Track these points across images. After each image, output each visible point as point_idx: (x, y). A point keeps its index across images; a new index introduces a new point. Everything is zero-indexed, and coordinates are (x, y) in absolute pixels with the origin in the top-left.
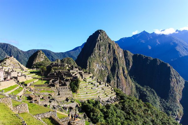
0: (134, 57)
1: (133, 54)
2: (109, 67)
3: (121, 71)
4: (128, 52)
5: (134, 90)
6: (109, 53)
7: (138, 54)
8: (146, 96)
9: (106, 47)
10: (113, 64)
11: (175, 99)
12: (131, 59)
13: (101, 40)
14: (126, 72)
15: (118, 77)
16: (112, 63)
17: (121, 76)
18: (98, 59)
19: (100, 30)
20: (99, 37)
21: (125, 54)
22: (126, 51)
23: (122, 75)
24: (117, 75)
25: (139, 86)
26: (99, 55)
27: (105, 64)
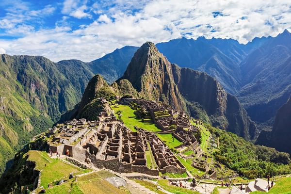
0: (183, 71)
1: (180, 68)
2: (161, 86)
3: (173, 89)
4: (176, 65)
5: (185, 107)
6: (160, 68)
7: (186, 68)
8: (196, 113)
9: (156, 63)
10: (165, 81)
11: (221, 112)
12: (179, 73)
13: (151, 54)
14: (177, 89)
15: (170, 96)
16: (163, 80)
18: (151, 77)
19: (149, 43)
20: (149, 52)
21: (173, 67)
22: (174, 64)
23: (174, 93)
24: (169, 94)
25: (189, 103)
26: (151, 72)
27: (157, 83)
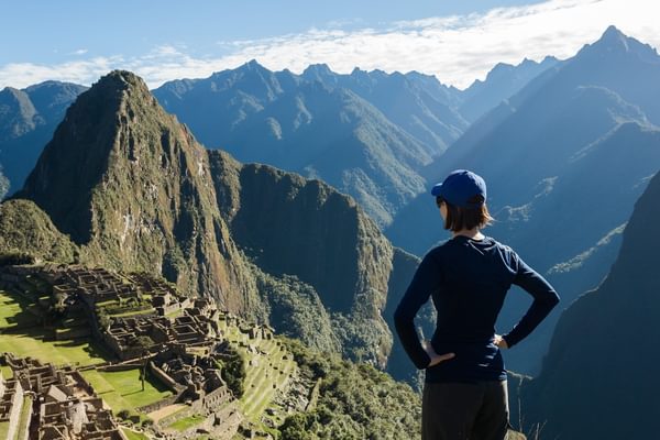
0: (247, 174)
1: (239, 165)
2: (169, 224)
3: (211, 234)
4: (224, 155)
5: (253, 292)
6: (164, 165)
7: (259, 165)
8: (290, 310)
9: (151, 146)
10: (181, 207)
11: (371, 308)
12: (234, 182)
13: (131, 115)
14: (226, 233)
15: (201, 257)
16: (177, 204)
17: (213, 253)
18: (129, 193)
19: (125, 74)
20: (123, 105)
21: (215, 161)
22: (216, 153)
23: (215, 244)
24: (198, 249)
25: (266, 278)
26: (132, 177)
27: (152, 212)
